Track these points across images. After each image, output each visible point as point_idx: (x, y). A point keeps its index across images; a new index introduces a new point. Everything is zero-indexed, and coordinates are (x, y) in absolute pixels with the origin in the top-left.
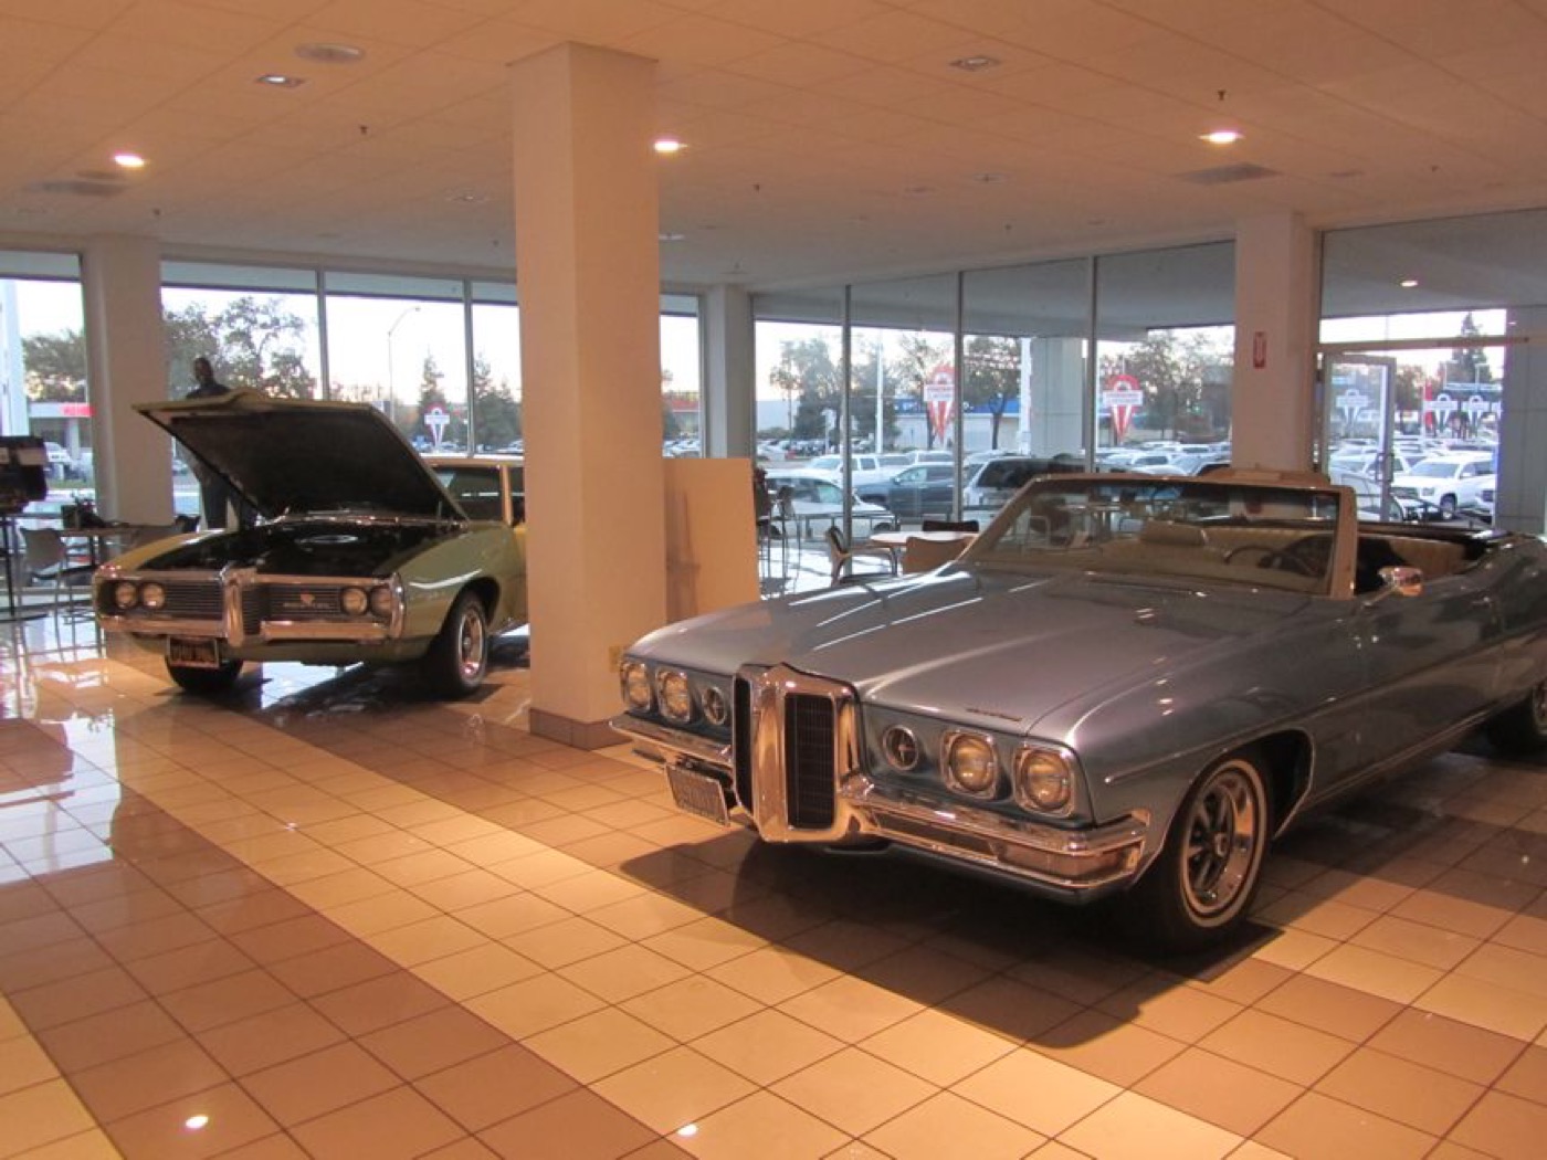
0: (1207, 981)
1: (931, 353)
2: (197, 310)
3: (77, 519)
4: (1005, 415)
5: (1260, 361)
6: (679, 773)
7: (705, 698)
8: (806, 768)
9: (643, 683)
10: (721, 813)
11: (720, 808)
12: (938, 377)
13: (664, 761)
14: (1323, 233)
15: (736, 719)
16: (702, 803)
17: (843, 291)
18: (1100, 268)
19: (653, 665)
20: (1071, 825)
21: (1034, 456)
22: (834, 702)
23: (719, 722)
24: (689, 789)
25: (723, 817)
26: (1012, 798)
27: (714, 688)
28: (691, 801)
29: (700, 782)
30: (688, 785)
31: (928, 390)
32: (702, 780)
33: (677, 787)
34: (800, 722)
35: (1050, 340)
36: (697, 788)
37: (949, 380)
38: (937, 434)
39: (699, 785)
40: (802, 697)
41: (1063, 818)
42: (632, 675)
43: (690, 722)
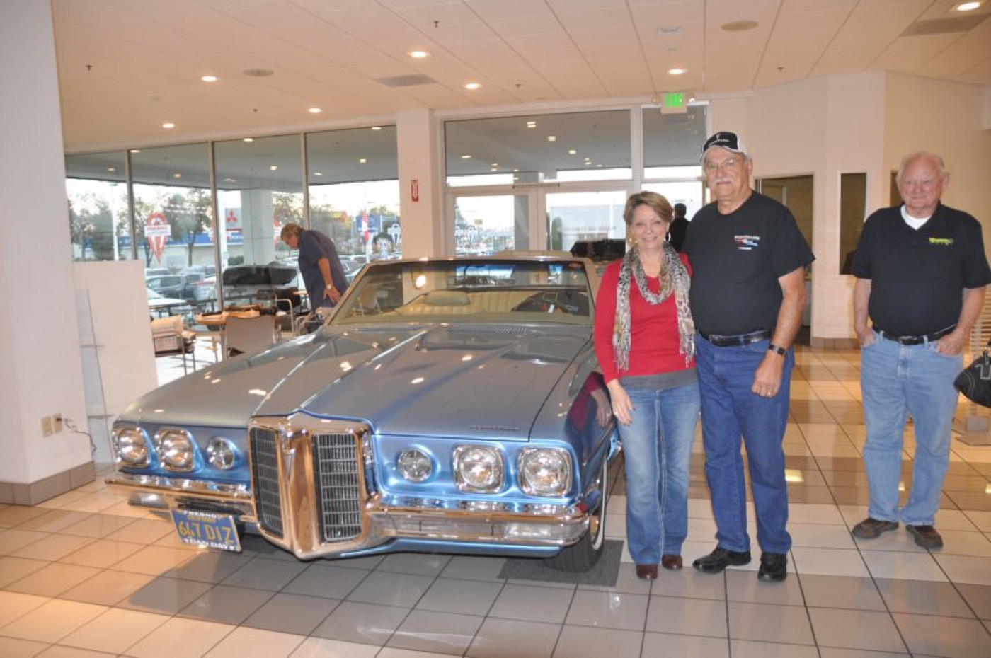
1: (144, 207)
4: (195, 245)
5: (415, 197)
6: (188, 514)
7: (210, 449)
8: (330, 493)
9: (139, 445)
10: (232, 541)
11: (232, 537)
12: (153, 221)
13: (166, 507)
14: (445, 122)
15: (253, 461)
16: (211, 536)
17: (126, 153)
18: (308, 140)
19: (152, 427)
20: (565, 501)
21: (255, 264)
22: (355, 435)
23: (226, 467)
24: (198, 526)
25: (234, 544)
26: (514, 489)
27: (222, 439)
28: (199, 535)
29: (211, 518)
30: (196, 522)
31: (148, 229)
32: (213, 517)
33: (184, 526)
34: (323, 456)
35: (252, 191)
36: (207, 523)
37: (162, 222)
38: (154, 258)
39: (210, 521)
40: (324, 436)
41: (560, 497)
42: (124, 439)
43: (193, 471)
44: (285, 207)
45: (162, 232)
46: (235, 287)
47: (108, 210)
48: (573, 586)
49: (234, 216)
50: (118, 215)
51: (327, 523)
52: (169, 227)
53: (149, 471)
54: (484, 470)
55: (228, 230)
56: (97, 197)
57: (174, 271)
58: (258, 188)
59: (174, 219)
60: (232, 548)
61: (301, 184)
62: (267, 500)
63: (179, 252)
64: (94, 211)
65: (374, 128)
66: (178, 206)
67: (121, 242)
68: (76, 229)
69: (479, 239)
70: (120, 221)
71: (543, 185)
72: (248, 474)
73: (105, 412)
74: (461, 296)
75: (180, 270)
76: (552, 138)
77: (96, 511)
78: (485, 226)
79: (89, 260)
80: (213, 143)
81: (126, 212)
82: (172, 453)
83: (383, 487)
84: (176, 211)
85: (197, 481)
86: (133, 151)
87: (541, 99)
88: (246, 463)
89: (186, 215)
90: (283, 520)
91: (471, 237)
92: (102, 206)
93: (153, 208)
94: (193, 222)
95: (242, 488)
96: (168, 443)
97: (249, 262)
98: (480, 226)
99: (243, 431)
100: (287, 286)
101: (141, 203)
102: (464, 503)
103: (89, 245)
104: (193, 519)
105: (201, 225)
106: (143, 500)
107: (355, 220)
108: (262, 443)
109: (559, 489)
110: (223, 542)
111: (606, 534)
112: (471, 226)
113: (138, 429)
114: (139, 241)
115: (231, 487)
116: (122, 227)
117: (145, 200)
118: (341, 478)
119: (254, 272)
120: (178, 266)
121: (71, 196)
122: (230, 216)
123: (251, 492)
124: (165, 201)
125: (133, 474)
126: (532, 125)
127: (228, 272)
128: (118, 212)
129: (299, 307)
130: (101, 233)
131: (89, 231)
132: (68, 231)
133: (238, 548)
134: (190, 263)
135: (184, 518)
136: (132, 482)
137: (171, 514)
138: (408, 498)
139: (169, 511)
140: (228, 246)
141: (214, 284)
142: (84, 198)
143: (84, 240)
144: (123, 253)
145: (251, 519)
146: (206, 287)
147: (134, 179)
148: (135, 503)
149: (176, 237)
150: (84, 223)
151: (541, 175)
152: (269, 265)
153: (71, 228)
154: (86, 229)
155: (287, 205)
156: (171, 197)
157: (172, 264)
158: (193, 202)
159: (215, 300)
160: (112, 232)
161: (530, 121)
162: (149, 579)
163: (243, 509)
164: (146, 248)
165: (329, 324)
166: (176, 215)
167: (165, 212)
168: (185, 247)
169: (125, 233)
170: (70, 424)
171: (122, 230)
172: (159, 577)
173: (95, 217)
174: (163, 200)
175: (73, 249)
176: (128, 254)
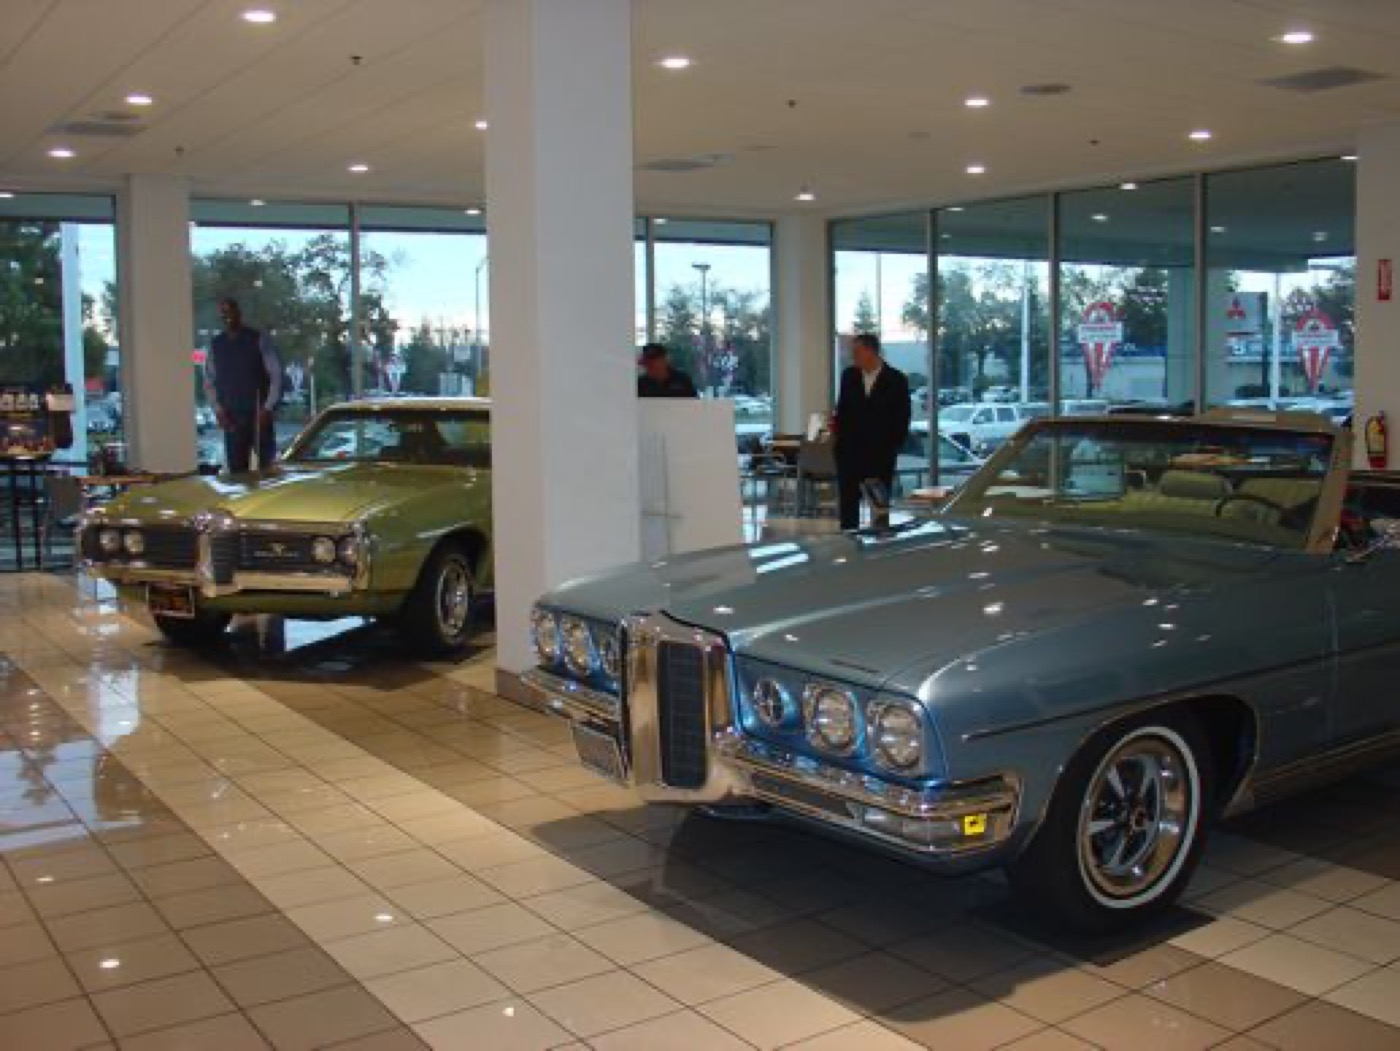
0: (1103, 965)
1: (1092, 287)
2: (275, 250)
3: (101, 468)
5: (1384, 292)
7: (602, 650)
17: (929, 215)
19: (558, 615)
22: (709, 650)
27: (611, 639)
34: (674, 673)
35: (1185, 270)
43: (591, 676)
51: (675, 761)
80: (1057, 195)
83: (740, 726)
109: (909, 765)
130: (1009, 333)
131: (993, 329)
150: (986, 315)
166: (1144, 306)
167: (1123, 300)
173: (1008, 305)
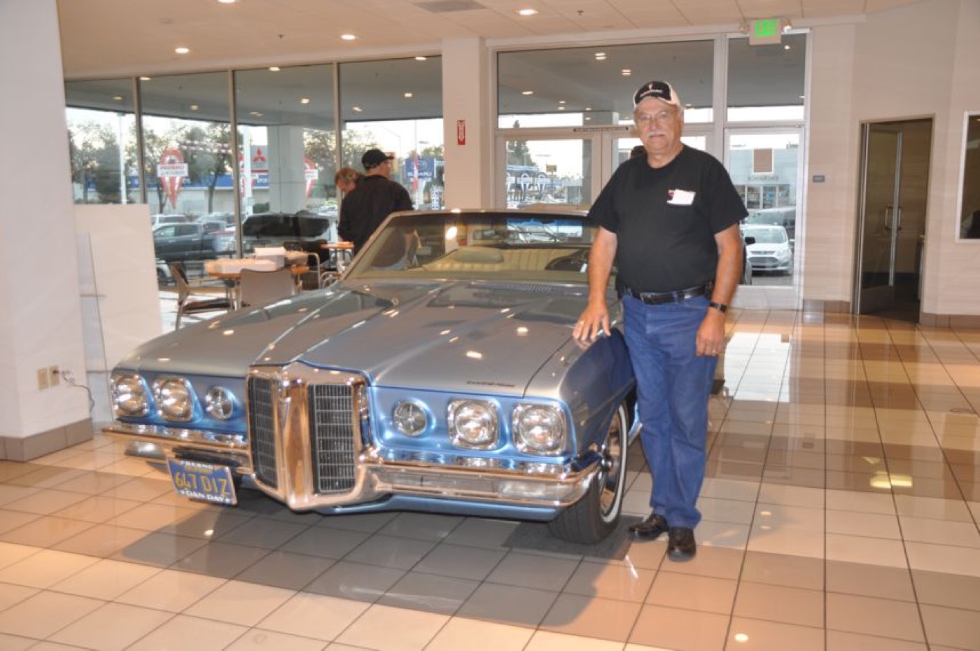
1: (156, 141)
4: (217, 188)
5: (461, 140)
6: (184, 465)
7: (209, 398)
8: (326, 444)
9: (138, 393)
10: (228, 494)
11: (227, 489)
12: (168, 159)
13: (162, 457)
14: (498, 53)
15: (250, 411)
16: (207, 487)
17: (134, 81)
18: (342, 72)
19: (151, 375)
20: (561, 460)
21: (281, 212)
22: (352, 387)
23: (224, 417)
24: (194, 476)
25: (230, 497)
26: (508, 446)
27: (221, 388)
28: (196, 487)
29: (208, 469)
30: (191, 473)
31: (161, 168)
32: (209, 468)
33: (180, 477)
34: (320, 407)
35: (281, 127)
36: (203, 474)
37: (177, 161)
38: (168, 202)
39: (206, 471)
40: (321, 386)
41: (555, 456)
42: (123, 387)
43: (192, 420)
44: (323, 146)
45: (177, 173)
46: (258, 237)
47: (114, 144)
48: (579, 558)
49: (262, 155)
50: (126, 150)
51: (321, 475)
52: (186, 166)
53: (146, 421)
54: (479, 425)
55: (253, 171)
56: (102, 128)
57: (191, 218)
58: (286, 124)
59: (192, 157)
60: (228, 501)
61: (332, 120)
62: (262, 450)
63: (198, 196)
64: (99, 145)
65: (418, 58)
66: (196, 142)
67: (129, 183)
68: (77, 165)
69: (551, 189)
70: (128, 158)
71: (619, 128)
72: (245, 426)
73: (106, 367)
74: (495, 253)
75: (197, 217)
76: (626, 72)
77: (92, 469)
78: (559, 174)
79: (92, 202)
80: (234, 72)
81: (136, 147)
82: (169, 402)
83: (379, 440)
84: (193, 148)
85: (195, 431)
86: (143, 79)
87: (610, 27)
88: (243, 414)
89: (205, 153)
90: (278, 470)
91: (541, 186)
92: (108, 138)
93: (168, 143)
94: (214, 161)
95: (239, 438)
96: (166, 392)
97: (275, 210)
98: (554, 173)
99: (242, 381)
100: (317, 238)
101: (153, 137)
102: (461, 458)
103: (91, 185)
104: (189, 469)
105: (224, 165)
106: (140, 450)
107: (404, 163)
108: (259, 393)
109: (555, 447)
110: (219, 494)
111: (623, 509)
112: (543, 173)
113: (137, 377)
114: (150, 181)
115: (230, 436)
116: (131, 165)
117: (159, 134)
118: (337, 431)
119: (281, 221)
120: (195, 213)
121: (71, 125)
122: (257, 155)
123: (248, 442)
124: (182, 135)
125: (131, 423)
126: (600, 56)
127: (250, 220)
128: (126, 147)
129: (327, 262)
130: (106, 171)
131: (92, 168)
132: (68, 167)
133: (234, 501)
134: (210, 211)
135: (181, 469)
136: (131, 431)
137: (168, 466)
138: (404, 452)
139: (166, 462)
140: (254, 191)
141: (235, 235)
142: (86, 130)
143: (86, 178)
144: (132, 195)
145: (248, 471)
146: (226, 238)
147: (144, 110)
148: (132, 453)
149: (194, 178)
150: (86, 158)
151: (616, 115)
152: (298, 213)
153: (72, 164)
154: (89, 166)
155: (325, 144)
156: (189, 131)
157: (189, 210)
158: (215, 138)
159: (234, 252)
160: (118, 171)
161: (598, 52)
162: (142, 535)
163: (240, 460)
164: (158, 190)
165: (346, 278)
166: (194, 153)
167: (180, 149)
168: (205, 191)
169: (134, 172)
170: (68, 377)
171: (131, 168)
172: (154, 533)
173: (100, 152)
174: (179, 135)
175: (73, 188)
176: (136, 195)
